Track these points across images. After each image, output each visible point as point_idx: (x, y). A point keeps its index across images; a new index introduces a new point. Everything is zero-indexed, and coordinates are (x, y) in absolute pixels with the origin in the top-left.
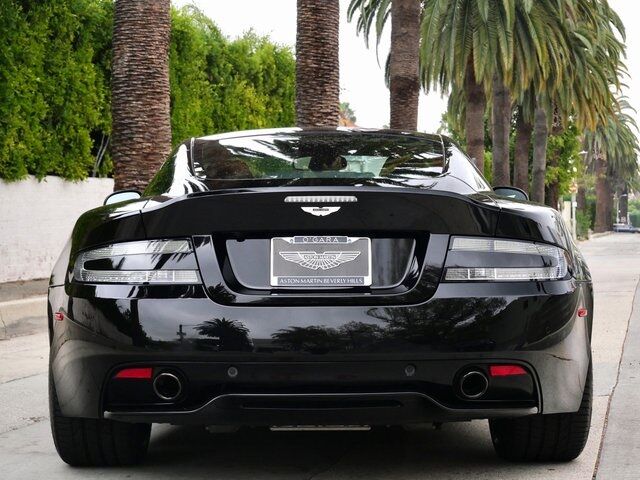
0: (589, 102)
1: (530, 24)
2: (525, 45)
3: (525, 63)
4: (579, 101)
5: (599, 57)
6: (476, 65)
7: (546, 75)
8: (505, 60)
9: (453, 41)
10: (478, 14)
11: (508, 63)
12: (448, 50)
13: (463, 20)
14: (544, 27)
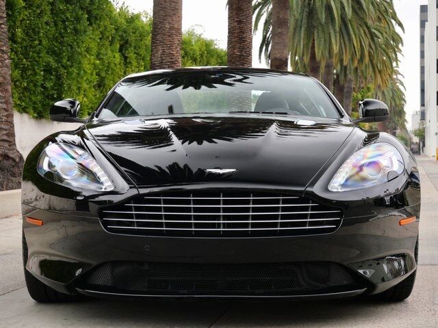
0: (380, 72)
1: (350, 25)
2: (346, 39)
3: (346, 49)
4: (374, 72)
5: (387, 44)
6: (316, 50)
7: (358, 56)
8: (334, 47)
9: (302, 35)
10: (318, 18)
11: (336, 49)
12: (299, 41)
13: (308, 22)
14: (358, 28)
